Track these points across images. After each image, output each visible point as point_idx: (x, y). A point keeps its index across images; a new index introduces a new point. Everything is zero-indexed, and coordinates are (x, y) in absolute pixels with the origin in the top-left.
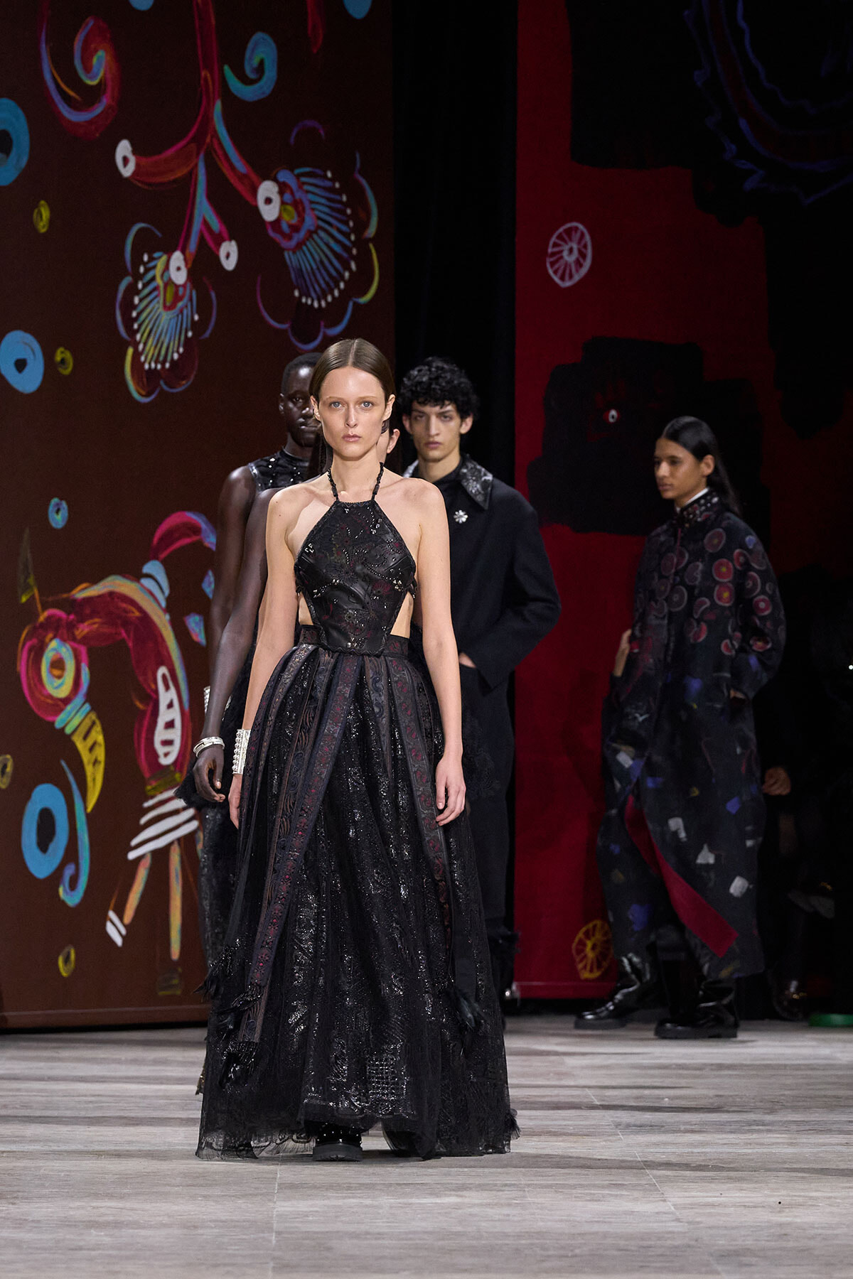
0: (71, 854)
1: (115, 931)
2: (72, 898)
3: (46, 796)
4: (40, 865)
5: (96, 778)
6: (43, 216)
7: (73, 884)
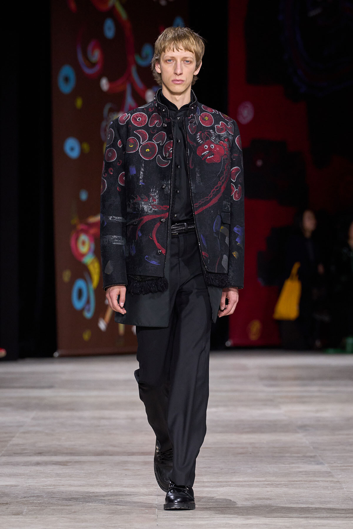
0: (88, 302)
1: (102, 325)
2: (88, 315)
3: (80, 284)
4: (78, 305)
5: (96, 278)
6: (79, 103)
7: (89, 310)
